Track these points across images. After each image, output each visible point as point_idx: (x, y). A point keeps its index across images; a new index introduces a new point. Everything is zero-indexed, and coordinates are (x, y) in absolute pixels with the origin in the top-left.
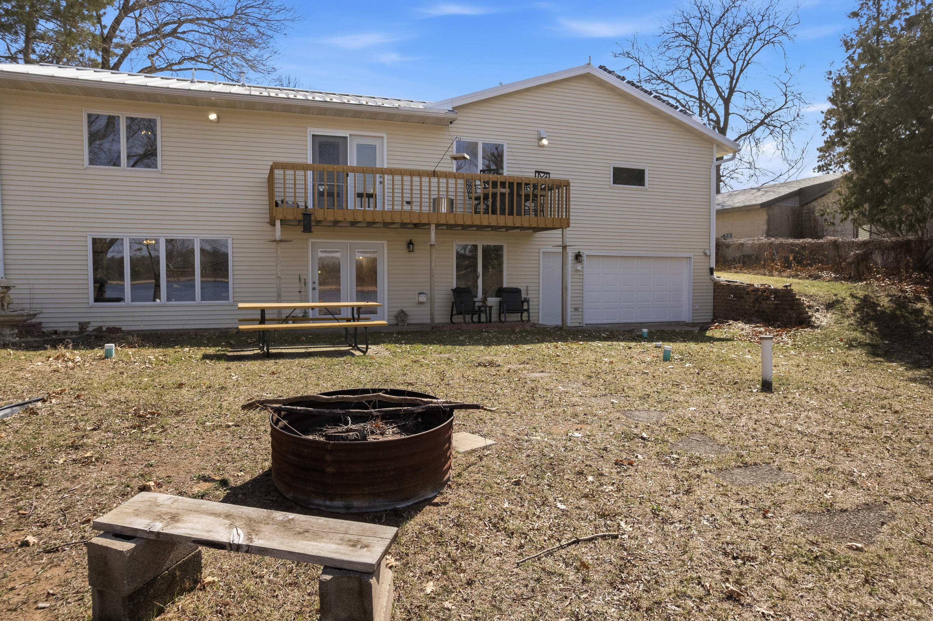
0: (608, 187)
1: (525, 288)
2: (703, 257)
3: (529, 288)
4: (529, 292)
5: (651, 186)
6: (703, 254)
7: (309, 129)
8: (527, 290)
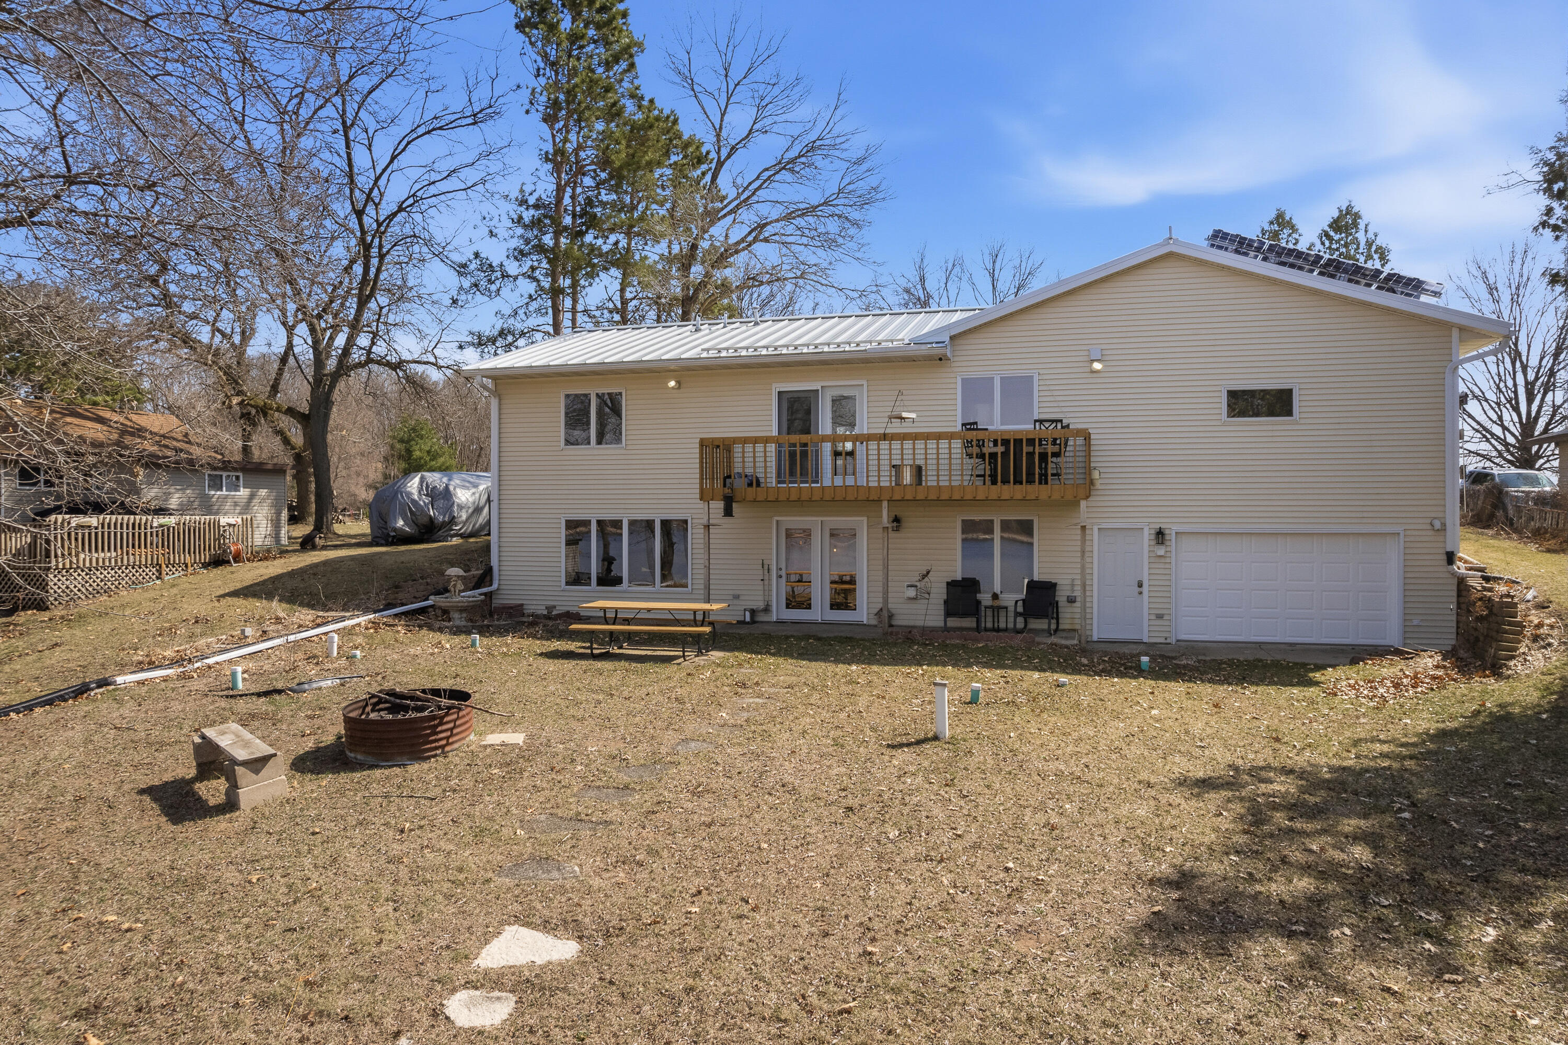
0: (1218, 423)
1: (1063, 582)
2: (1430, 532)
3: (1075, 583)
4: (1074, 588)
5: (1303, 415)
6: (1429, 527)
7: (774, 386)
8: (1071, 585)
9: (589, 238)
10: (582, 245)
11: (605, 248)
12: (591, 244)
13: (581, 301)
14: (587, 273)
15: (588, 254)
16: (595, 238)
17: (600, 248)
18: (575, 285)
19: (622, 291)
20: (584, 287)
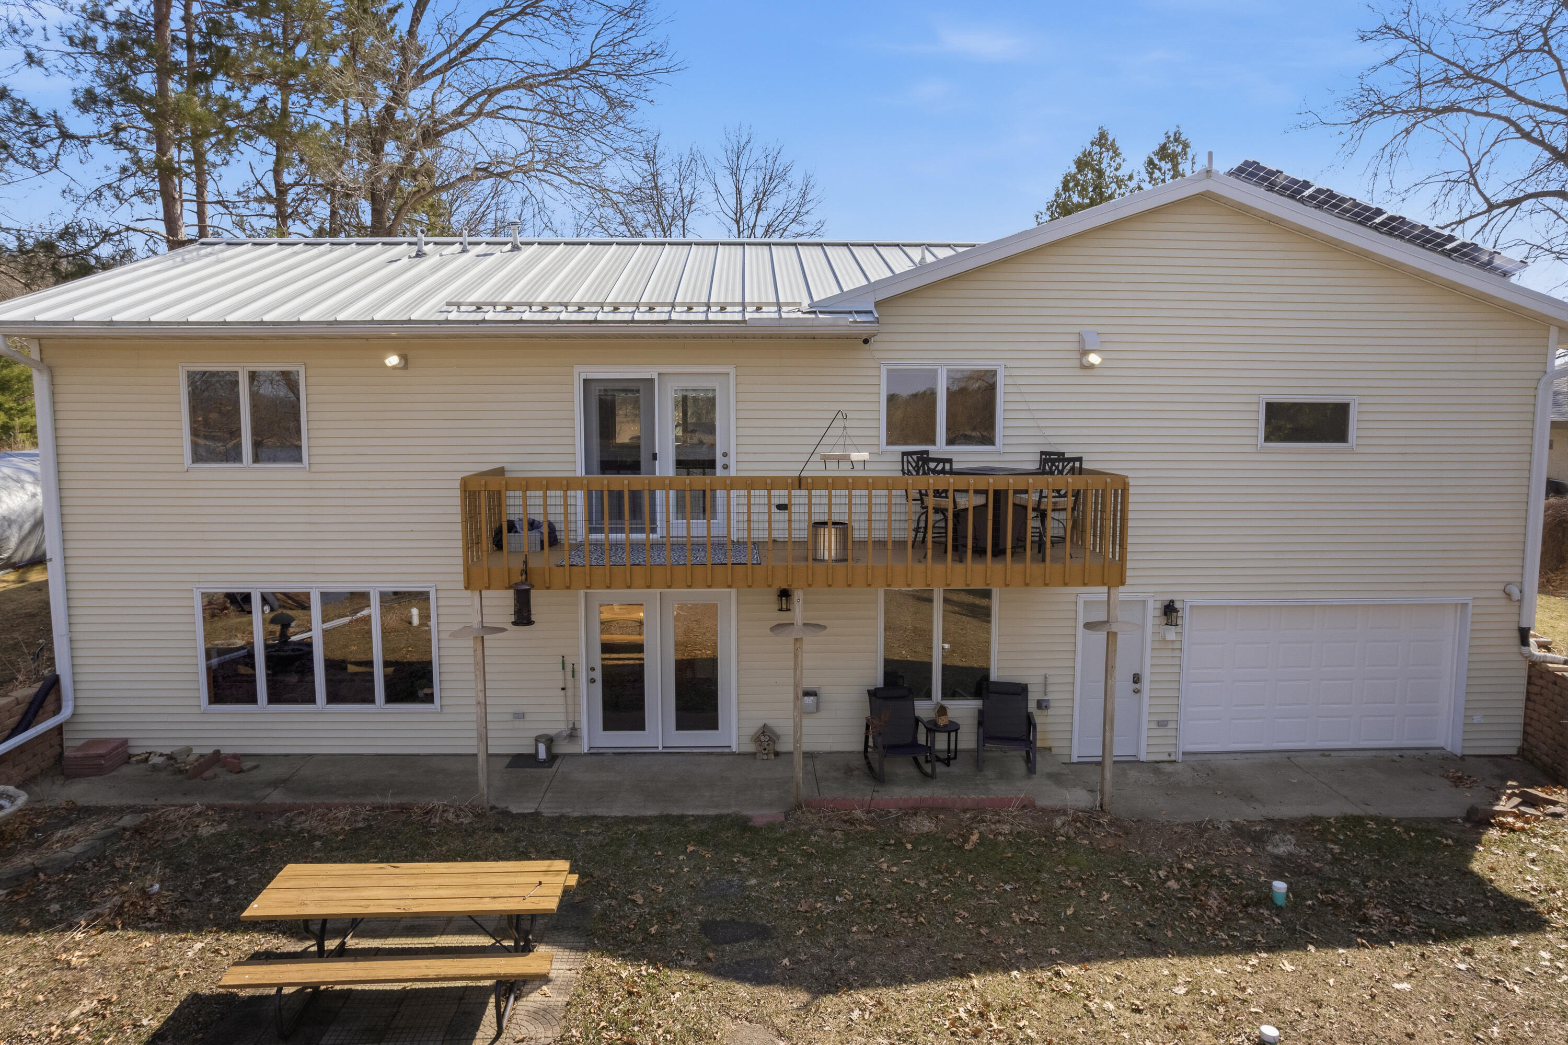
0: (1253, 449)
1: (1040, 680)
2: (1503, 602)
3: (1050, 680)
4: (1049, 688)
6: (1502, 595)
7: (577, 370)
8: (1045, 684)
9: (219, 86)
10: (208, 97)
11: (248, 106)
12: (222, 97)
13: (211, 186)
14: (219, 142)
15: (219, 114)
16: (228, 89)
17: (237, 105)
18: (199, 160)
19: (277, 173)
20: (214, 165)
